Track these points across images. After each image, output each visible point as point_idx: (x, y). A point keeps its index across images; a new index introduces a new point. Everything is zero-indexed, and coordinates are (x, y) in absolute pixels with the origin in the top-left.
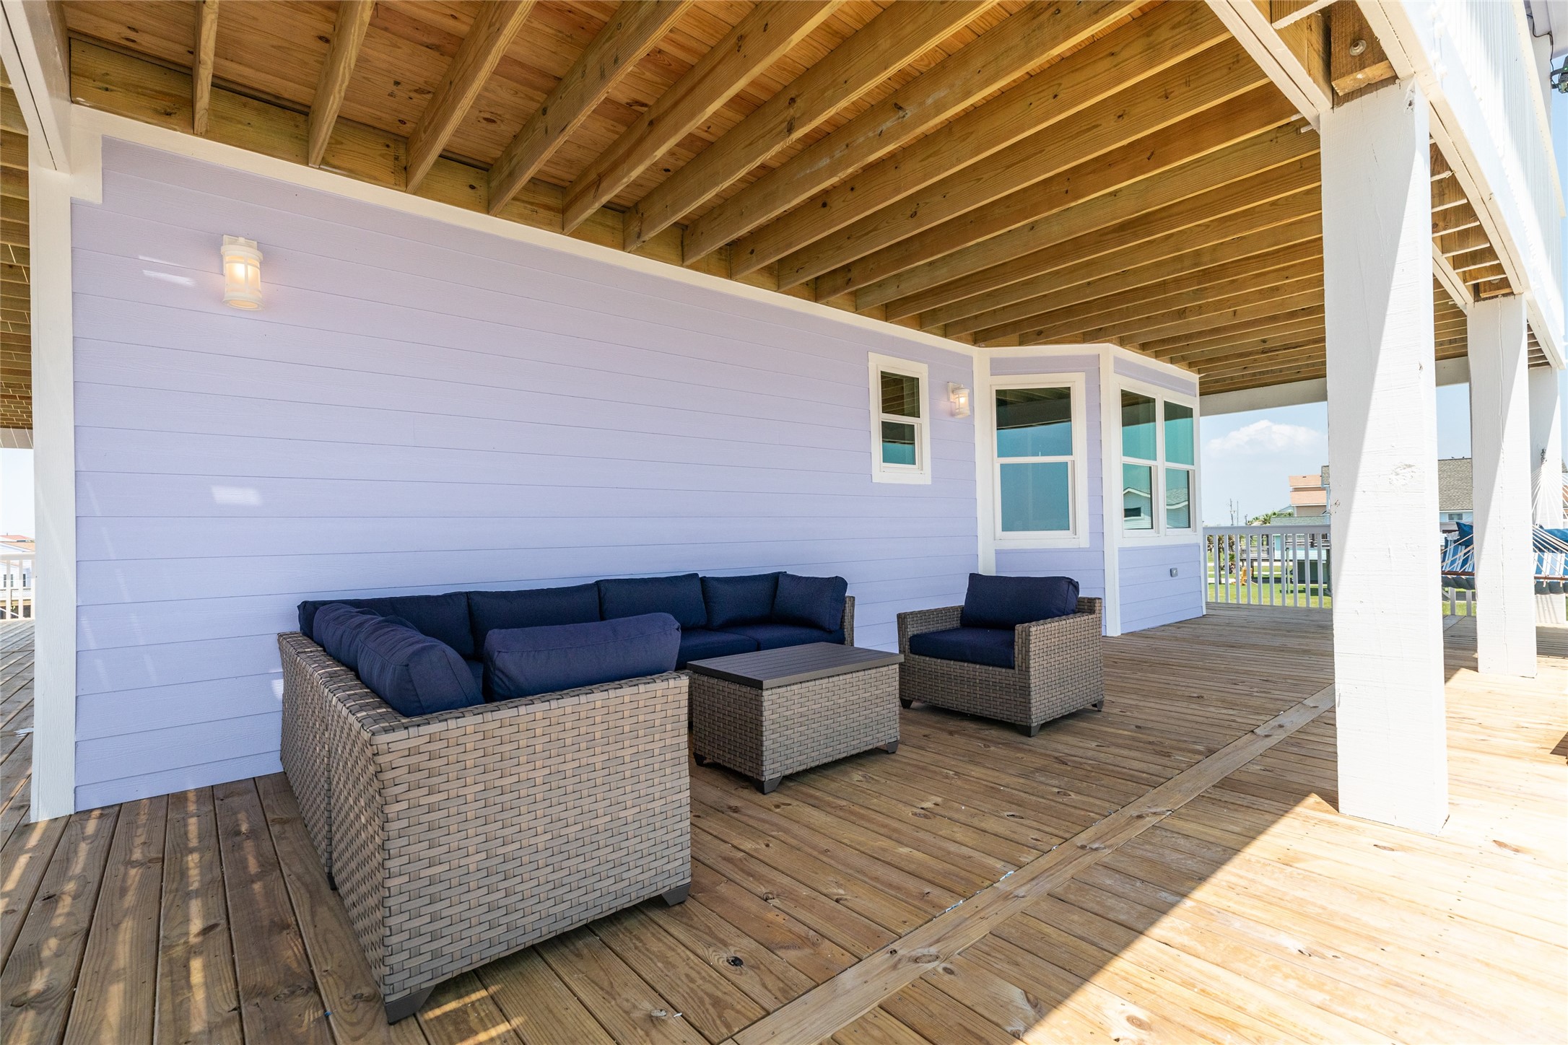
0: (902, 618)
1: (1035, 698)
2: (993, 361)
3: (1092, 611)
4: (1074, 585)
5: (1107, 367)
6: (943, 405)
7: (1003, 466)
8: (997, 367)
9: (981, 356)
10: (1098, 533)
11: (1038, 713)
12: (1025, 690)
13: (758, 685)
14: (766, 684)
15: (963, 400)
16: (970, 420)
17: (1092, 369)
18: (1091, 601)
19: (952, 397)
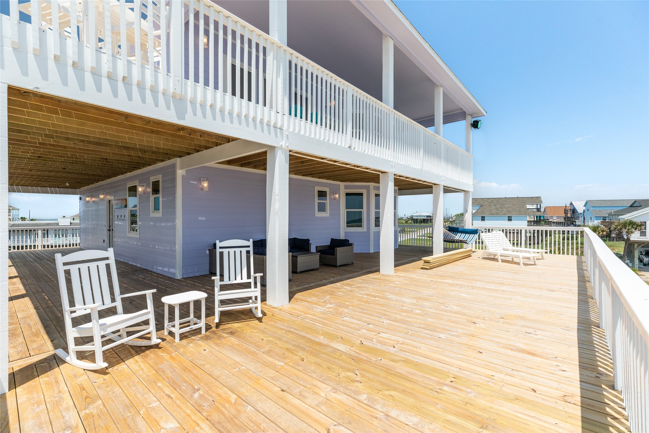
0: (316, 247)
1: (338, 261)
2: (345, 186)
3: (351, 246)
4: (348, 241)
5: (371, 188)
6: (332, 197)
7: (347, 212)
8: (346, 187)
9: (342, 184)
10: (368, 228)
11: (338, 264)
12: (336, 259)
13: (297, 257)
14: (298, 256)
15: (337, 196)
16: (339, 201)
17: (368, 188)
18: (352, 244)
19: (335, 195)
